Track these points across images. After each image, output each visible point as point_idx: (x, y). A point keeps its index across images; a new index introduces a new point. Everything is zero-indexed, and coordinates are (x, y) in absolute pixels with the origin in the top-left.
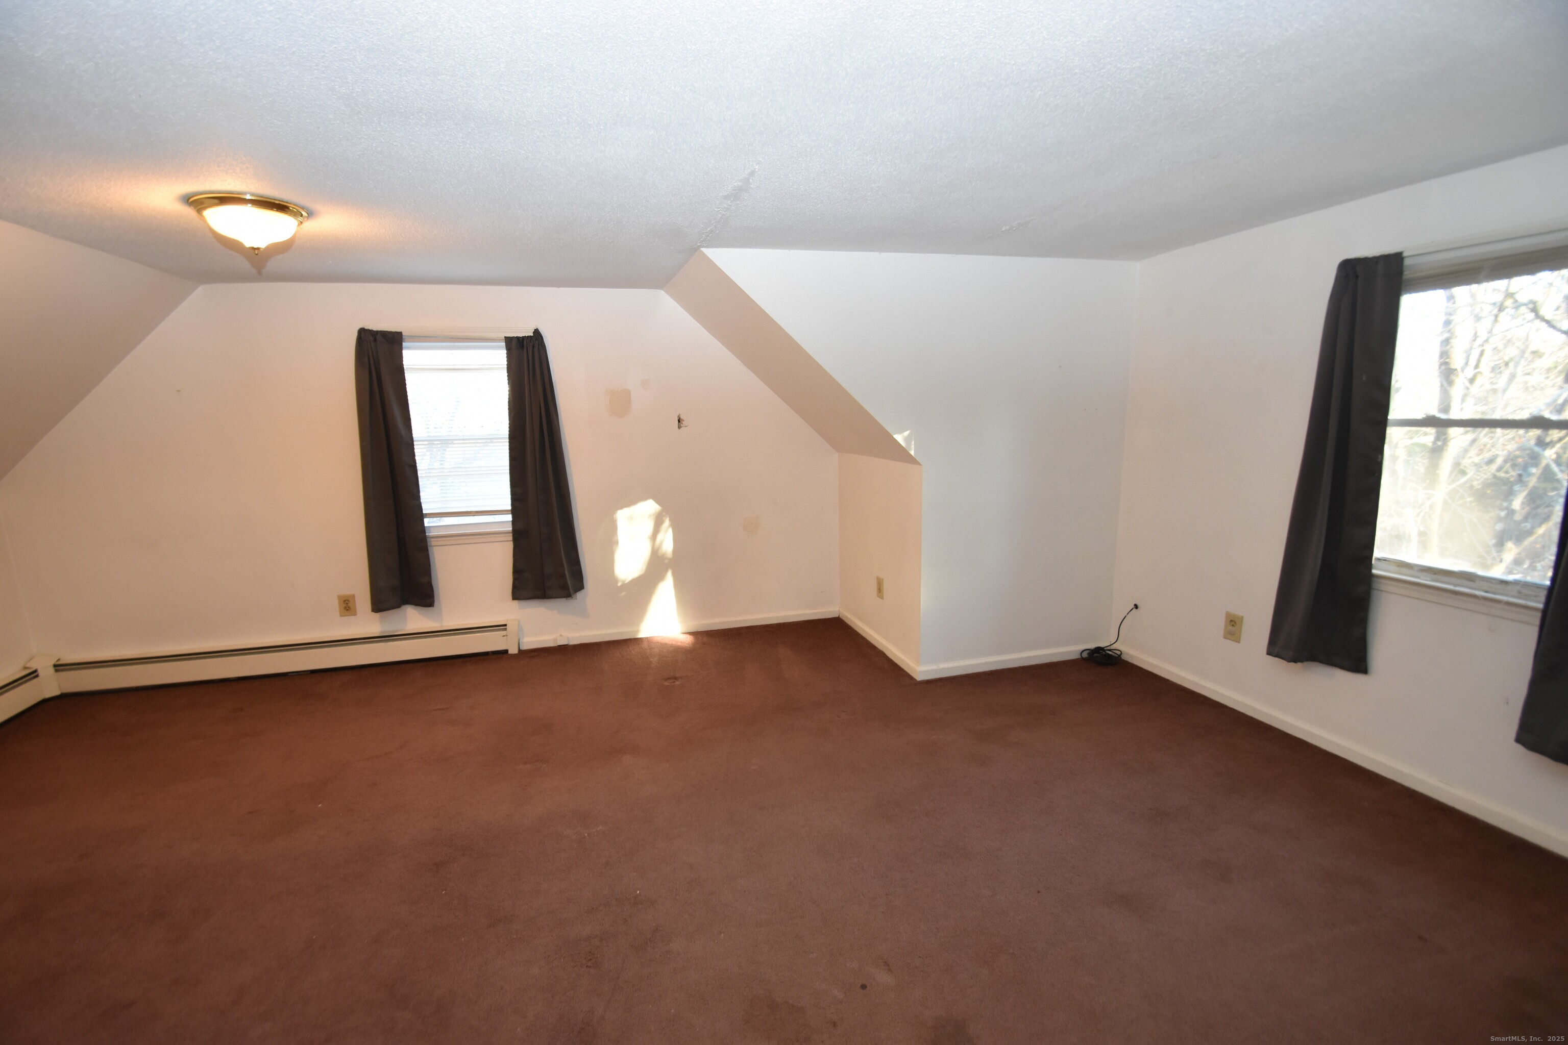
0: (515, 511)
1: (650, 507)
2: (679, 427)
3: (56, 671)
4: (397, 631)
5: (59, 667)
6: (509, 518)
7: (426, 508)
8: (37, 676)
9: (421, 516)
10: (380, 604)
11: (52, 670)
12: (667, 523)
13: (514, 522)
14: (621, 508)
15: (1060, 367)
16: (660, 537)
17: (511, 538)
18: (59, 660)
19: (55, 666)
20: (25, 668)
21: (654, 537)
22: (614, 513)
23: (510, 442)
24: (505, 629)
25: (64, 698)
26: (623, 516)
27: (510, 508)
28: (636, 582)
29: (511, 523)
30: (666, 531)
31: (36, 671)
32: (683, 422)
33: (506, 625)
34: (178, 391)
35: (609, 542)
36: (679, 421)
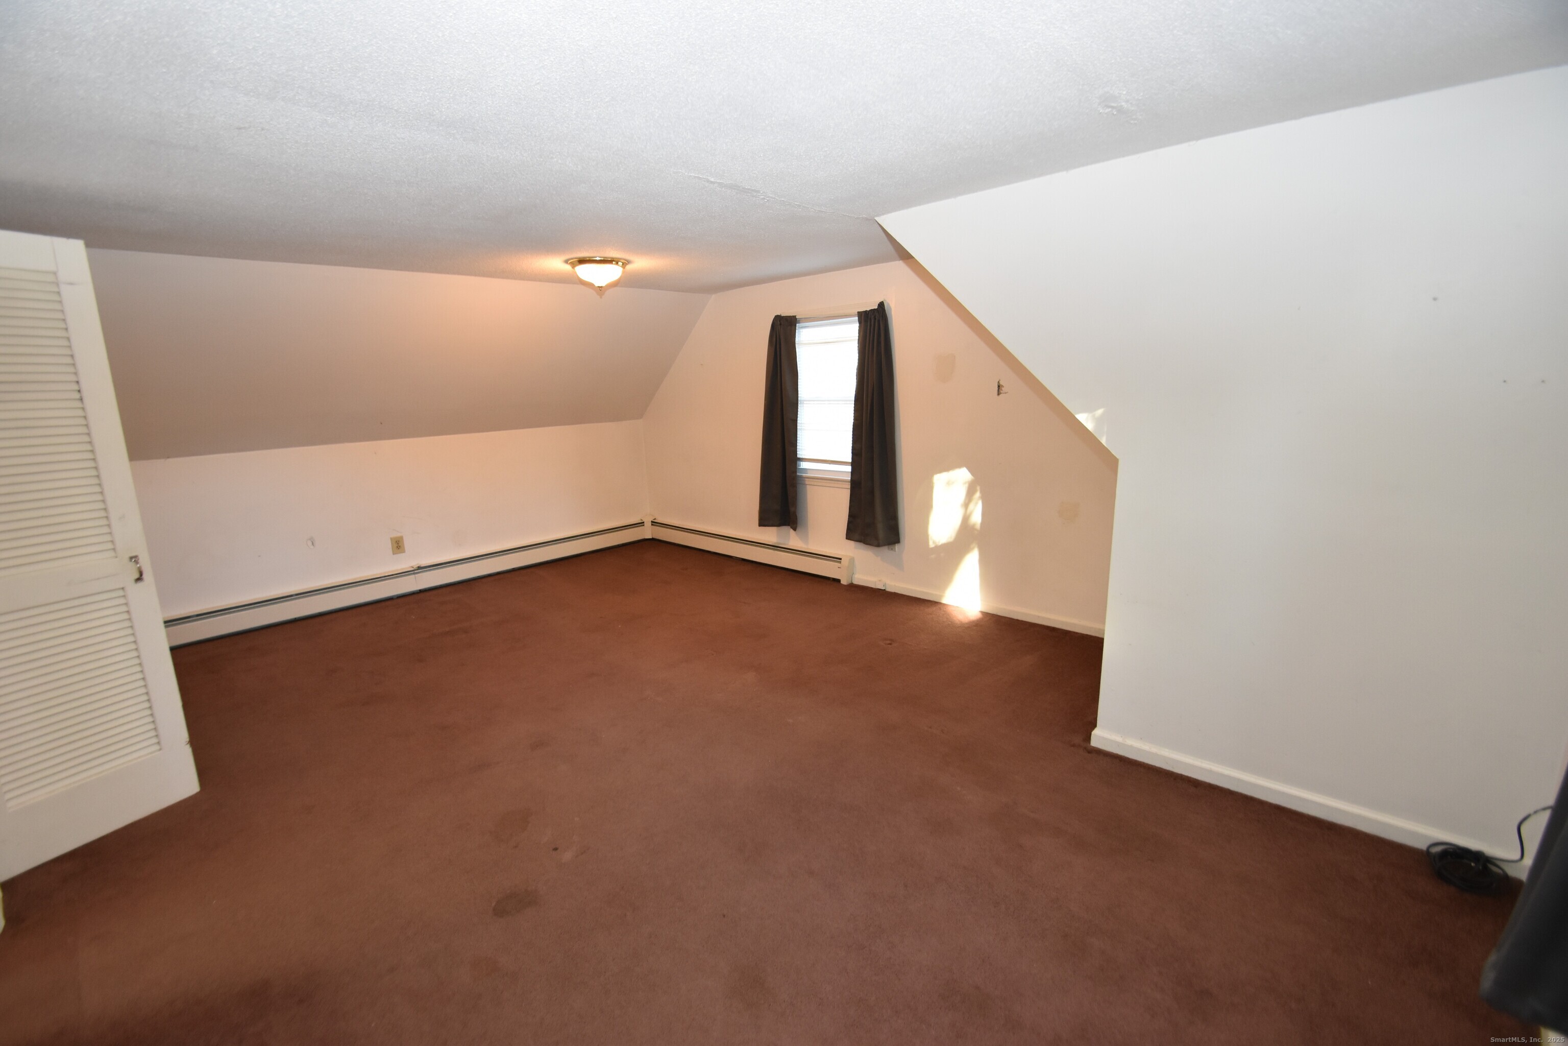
0: (854, 464)
1: (962, 476)
2: (999, 394)
3: (652, 525)
4: (782, 544)
5: (654, 523)
6: (849, 469)
7: (801, 453)
8: (644, 525)
9: (796, 460)
10: (764, 521)
11: (650, 523)
12: (978, 494)
13: (852, 473)
14: (940, 472)
15: (1435, 299)
16: (971, 506)
17: (849, 486)
18: (655, 519)
19: (652, 522)
20: (642, 520)
21: (966, 505)
22: (932, 476)
23: (855, 404)
24: (840, 562)
25: (653, 539)
26: (940, 480)
27: (850, 460)
28: (946, 547)
29: (850, 473)
30: (977, 503)
31: (643, 523)
32: (1003, 389)
33: (841, 559)
34: (702, 365)
35: (927, 506)
36: (999, 386)
